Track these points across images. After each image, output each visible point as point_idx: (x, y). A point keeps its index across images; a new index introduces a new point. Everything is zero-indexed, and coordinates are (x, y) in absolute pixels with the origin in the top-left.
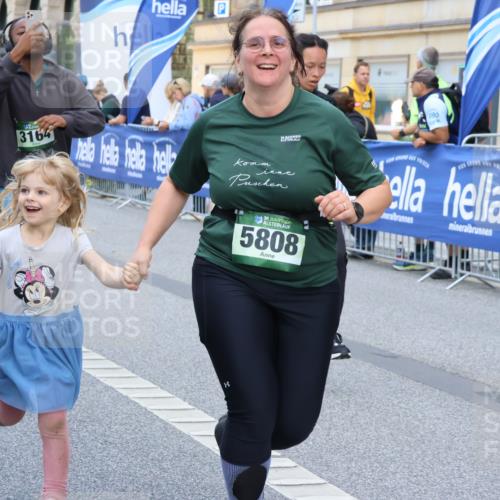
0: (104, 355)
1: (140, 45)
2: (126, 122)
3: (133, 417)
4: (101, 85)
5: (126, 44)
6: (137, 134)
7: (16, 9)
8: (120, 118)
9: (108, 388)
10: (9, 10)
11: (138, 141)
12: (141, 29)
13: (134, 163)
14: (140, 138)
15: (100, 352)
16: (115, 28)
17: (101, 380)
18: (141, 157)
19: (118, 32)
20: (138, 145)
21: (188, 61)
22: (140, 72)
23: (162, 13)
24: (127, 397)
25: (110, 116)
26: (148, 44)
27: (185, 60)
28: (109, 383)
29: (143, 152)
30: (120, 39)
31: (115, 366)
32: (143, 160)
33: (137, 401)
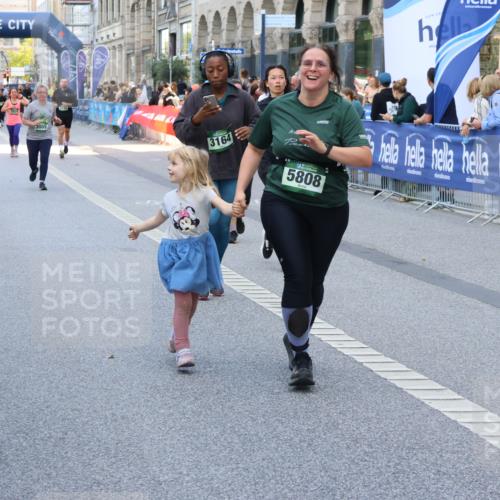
0: (426, 375)
1: (447, 38)
2: (432, 121)
3: (465, 445)
4: (404, 82)
5: (431, 38)
6: (444, 134)
7: (313, 7)
8: (425, 117)
9: (434, 411)
10: (305, 7)
11: (446, 141)
12: (447, 22)
13: (441, 164)
14: (448, 138)
15: (421, 371)
16: (420, 22)
17: (427, 402)
18: (449, 157)
19: (424, 25)
20: (446, 145)
21: (493, 51)
22: (448, 67)
23: (471, 4)
24: (455, 422)
25: (415, 116)
26: (455, 38)
27: (490, 50)
28: (434, 405)
29: (451, 153)
30: (426, 33)
31: (440, 387)
32: (451, 160)
33: (467, 426)
